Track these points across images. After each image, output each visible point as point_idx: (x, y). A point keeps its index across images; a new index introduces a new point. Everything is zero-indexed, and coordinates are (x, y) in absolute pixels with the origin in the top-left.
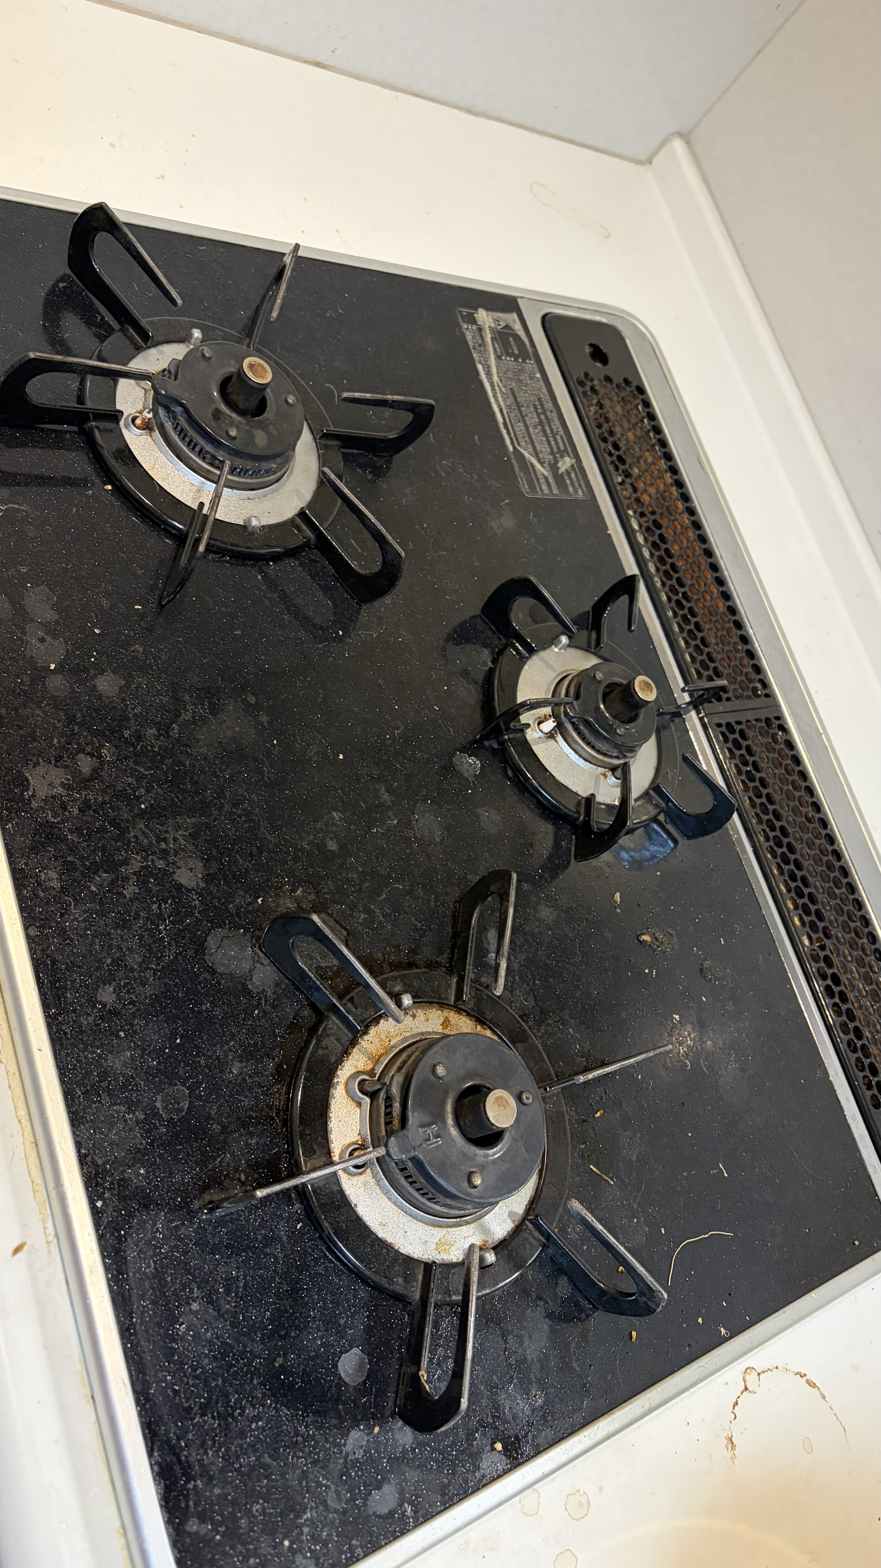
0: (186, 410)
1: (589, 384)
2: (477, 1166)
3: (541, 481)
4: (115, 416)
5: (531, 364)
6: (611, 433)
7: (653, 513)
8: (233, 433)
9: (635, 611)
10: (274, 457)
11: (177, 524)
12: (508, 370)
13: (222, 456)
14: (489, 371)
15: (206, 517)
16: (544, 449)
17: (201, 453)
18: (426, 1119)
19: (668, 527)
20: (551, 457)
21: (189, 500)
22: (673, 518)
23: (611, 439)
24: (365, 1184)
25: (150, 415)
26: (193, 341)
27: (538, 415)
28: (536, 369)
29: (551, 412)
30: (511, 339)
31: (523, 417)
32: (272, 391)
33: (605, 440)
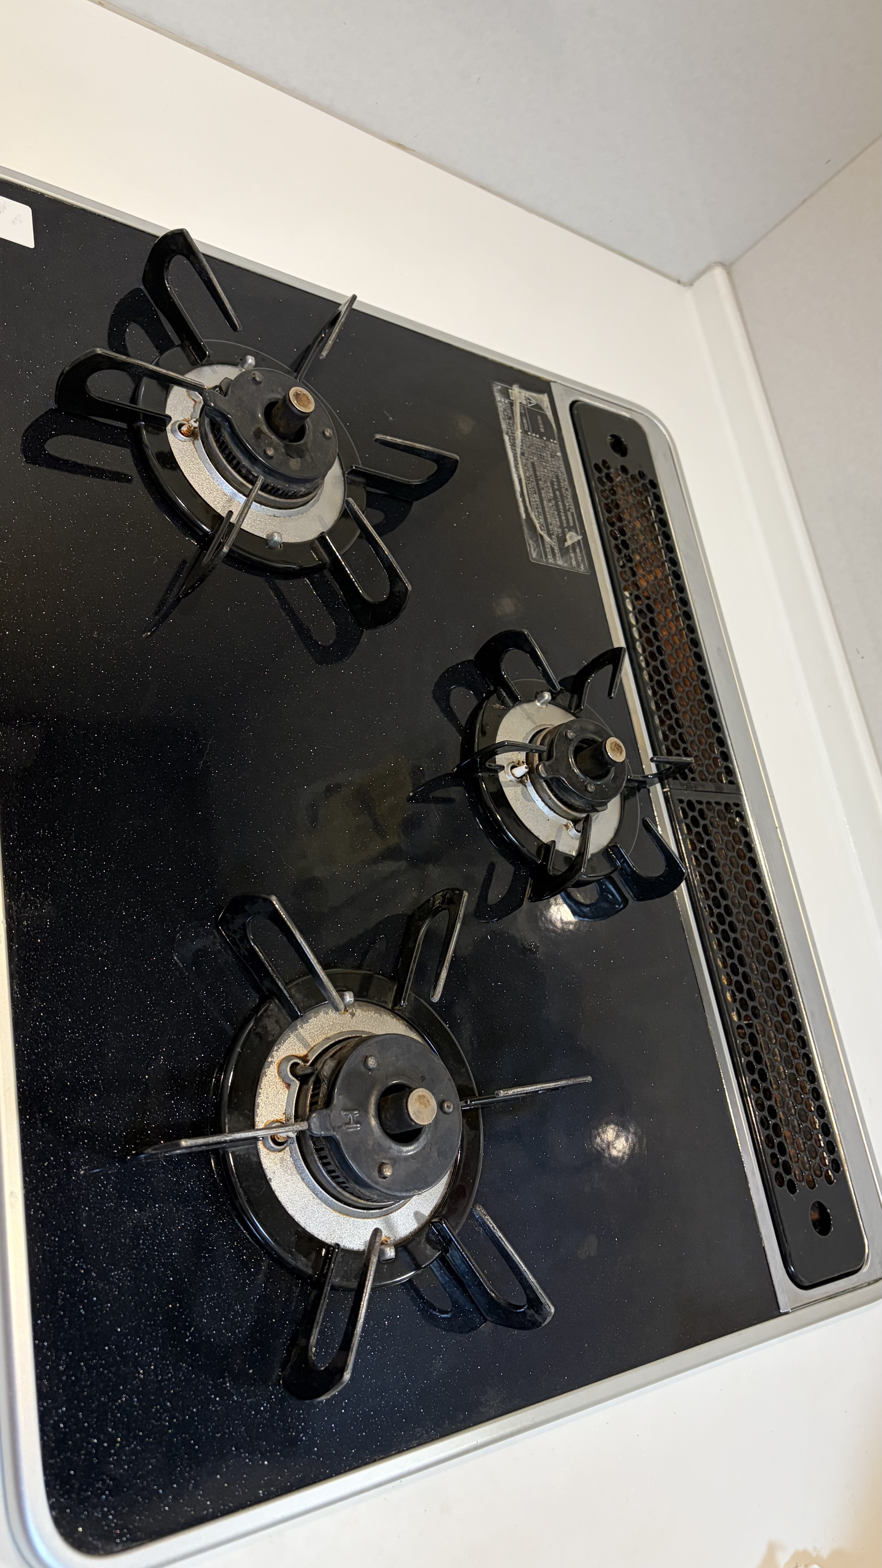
0: (231, 426)
1: (605, 471)
2: (390, 1159)
3: (548, 550)
4: (164, 420)
5: (554, 444)
6: (620, 519)
7: (648, 598)
8: (270, 452)
9: (617, 681)
10: (304, 481)
11: (205, 527)
12: (532, 445)
13: (257, 472)
14: (515, 443)
15: (232, 526)
16: (554, 522)
17: (237, 467)
18: (349, 1105)
19: (660, 613)
20: (560, 530)
21: (220, 508)
22: (665, 605)
23: (619, 524)
24: (282, 1160)
25: (196, 425)
26: (246, 366)
27: (554, 491)
28: (558, 449)
29: (567, 490)
30: (539, 417)
31: (539, 490)
32: (312, 422)
33: (612, 524)
